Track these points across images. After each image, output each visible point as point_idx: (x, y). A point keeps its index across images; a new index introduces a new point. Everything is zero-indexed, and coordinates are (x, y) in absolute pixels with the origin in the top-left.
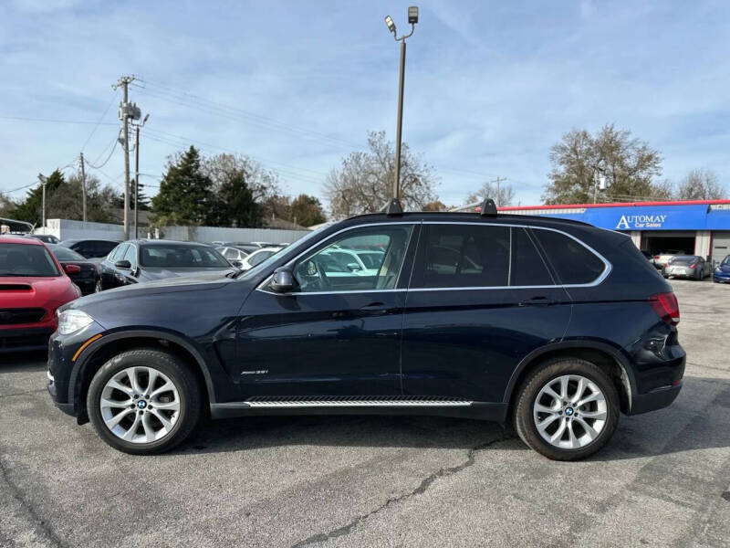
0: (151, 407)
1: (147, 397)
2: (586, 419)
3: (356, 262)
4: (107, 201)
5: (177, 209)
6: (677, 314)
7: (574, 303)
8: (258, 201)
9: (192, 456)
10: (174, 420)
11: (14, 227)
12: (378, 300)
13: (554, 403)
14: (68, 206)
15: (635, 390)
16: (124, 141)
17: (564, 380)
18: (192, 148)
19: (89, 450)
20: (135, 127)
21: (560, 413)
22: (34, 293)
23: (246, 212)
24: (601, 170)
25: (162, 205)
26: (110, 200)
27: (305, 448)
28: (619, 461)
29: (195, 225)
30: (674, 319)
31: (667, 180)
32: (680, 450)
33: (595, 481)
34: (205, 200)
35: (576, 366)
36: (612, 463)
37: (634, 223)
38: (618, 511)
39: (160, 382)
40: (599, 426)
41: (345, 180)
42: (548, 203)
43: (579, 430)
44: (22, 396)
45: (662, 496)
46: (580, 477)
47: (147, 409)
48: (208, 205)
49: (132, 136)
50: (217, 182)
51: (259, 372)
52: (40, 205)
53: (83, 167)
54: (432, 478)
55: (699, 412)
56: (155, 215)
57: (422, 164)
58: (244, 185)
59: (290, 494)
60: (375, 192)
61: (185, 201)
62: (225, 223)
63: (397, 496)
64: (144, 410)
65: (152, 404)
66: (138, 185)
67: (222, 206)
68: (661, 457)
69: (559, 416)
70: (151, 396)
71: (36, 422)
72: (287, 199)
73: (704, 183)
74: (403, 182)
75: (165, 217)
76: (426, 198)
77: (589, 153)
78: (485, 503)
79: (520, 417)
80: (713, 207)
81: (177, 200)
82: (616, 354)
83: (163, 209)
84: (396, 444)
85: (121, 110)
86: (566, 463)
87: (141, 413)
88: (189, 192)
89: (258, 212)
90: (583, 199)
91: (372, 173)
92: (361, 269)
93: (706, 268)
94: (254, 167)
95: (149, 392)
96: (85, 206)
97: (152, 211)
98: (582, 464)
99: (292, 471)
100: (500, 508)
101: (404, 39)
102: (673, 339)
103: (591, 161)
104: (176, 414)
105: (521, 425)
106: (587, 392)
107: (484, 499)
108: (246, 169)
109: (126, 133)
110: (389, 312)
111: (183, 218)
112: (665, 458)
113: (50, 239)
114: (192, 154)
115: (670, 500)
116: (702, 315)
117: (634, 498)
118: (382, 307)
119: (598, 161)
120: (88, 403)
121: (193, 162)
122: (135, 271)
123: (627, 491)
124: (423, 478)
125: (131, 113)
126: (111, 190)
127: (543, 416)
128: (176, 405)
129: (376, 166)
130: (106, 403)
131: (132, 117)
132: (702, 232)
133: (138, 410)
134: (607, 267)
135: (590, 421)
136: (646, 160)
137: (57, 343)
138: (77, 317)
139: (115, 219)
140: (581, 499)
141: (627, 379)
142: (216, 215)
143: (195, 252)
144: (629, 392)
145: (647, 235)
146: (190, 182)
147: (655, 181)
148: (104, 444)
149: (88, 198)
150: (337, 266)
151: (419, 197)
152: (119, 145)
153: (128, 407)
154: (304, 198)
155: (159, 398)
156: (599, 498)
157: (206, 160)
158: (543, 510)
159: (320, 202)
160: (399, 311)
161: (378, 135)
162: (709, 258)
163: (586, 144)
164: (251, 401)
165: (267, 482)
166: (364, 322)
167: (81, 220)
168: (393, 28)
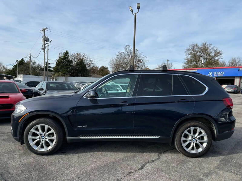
0: (46, 139)
1: (45, 135)
2: (200, 143)
3: (120, 88)
4: (38, 68)
5: (61, 71)
6: (232, 105)
7: (195, 101)
8: (88, 68)
9: (60, 156)
10: (54, 143)
11: (8, 77)
12: (125, 101)
13: (189, 137)
14: (26, 70)
15: (218, 132)
16: (44, 49)
17: (192, 129)
18: (67, 51)
19: (25, 153)
20: (47, 44)
21: (191, 140)
22: (10, 99)
23: (84, 72)
24: (202, 57)
25: (56, 70)
26: (40, 68)
27: (100, 153)
28: (212, 157)
29: (67, 76)
30: (231, 107)
31: (224, 60)
32: (234, 154)
33: (204, 165)
34: (70, 68)
35: (196, 124)
36: (210, 158)
37: (214, 74)
38: (213, 177)
39: (49, 130)
40: (205, 145)
41: (117, 61)
42: (184, 68)
43: (197, 146)
44: (4, 134)
45: (228, 171)
46: (198, 164)
47: (44, 139)
48: (71, 70)
49: (46, 47)
50: (75, 62)
51: (84, 126)
52: (17, 70)
53: (30, 57)
54: (145, 164)
55: (240, 139)
56: (54, 73)
57: (142, 56)
58: (83, 63)
59: (94, 170)
60: (126, 65)
61: (64, 68)
62: (77, 75)
63: (132, 171)
64: (44, 140)
65: (46, 137)
66: (48, 63)
67: (76, 70)
68: (227, 156)
69: (190, 141)
70: (46, 135)
71: (7, 143)
72: (97, 67)
73: (237, 61)
74: (136, 61)
75: (57, 74)
76: (143, 67)
77: (198, 51)
78: (164, 174)
79: (176, 142)
80: (240, 69)
81: (61, 68)
82: (210, 119)
83: (56, 71)
84: (132, 151)
85: (43, 39)
86: (193, 158)
87: (43, 140)
88: (65, 65)
89: (88, 72)
90: (196, 67)
91: (126, 59)
92: (121, 90)
93: (238, 89)
94: (86, 57)
95: (45, 133)
96: (31, 70)
97: (53, 72)
98: (199, 159)
99: (96, 162)
100: (170, 176)
101: (135, 14)
102: (231, 114)
103: (199, 54)
104: (55, 141)
105: (177, 145)
106: (200, 133)
107: (164, 172)
108: (84, 58)
109: (44, 46)
110: (129, 105)
111: (63, 74)
112: (229, 157)
113: (19, 81)
114: (67, 53)
115: (231, 172)
116: (238, 105)
117: (218, 171)
118: (127, 103)
119: (201, 54)
120: (24, 137)
121: (67, 56)
122: (45, 91)
123: (216, 169)
124: (142, 164)
125: (46, 40)
126: (40, 65)
127: (185, 141)
128: (54, 138)
129: (127, 56)
130: (30, 137)
131: (46, 41)
132: (237, 77)
133: (41, 140)
134: (207, 88)
135: (202, 143)
136: (217, 54)
137: (14, 116)
138: (21, 107)
139: (41, 74)
140: (199, 172)
141: (215, 128)
142: (74, 73)
143: (65, 85)
144: (216, 133)
145: (218, 78)
146: (65, 62)
147: (220, 60)
148: (29, 152)
149: (32, 67)
150: (113, 89)
151: (141, 66)
152: (42, 50)
153: (38, 138)
154: (103, 67)
155: (49, 135)
156: (206, 172)
157: (71, 55)
158: (186, 176)
159: (109, 68)
160: (133, 104)
161: (128, 46)
162: (239, 86)
163: (197, 48)
164: (81, 136)
165: (86, 165)
166: (122, 108)
167: (30, 75)
168: (132, 10)
